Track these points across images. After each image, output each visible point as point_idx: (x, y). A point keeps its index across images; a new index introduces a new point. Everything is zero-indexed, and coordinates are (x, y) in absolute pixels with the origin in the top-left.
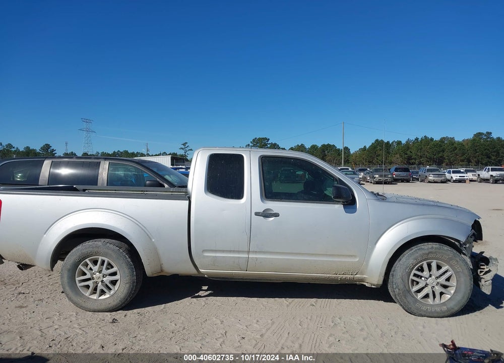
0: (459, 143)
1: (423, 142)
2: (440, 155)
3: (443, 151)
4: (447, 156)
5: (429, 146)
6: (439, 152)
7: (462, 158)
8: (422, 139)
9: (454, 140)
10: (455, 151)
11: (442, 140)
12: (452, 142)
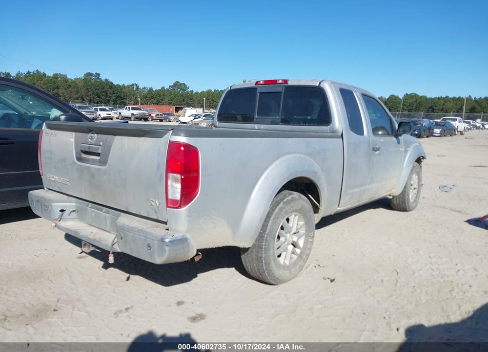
0: (72, 81)
1: (35, 76)
2: (55, 92)
3: (58, 88)
4: (63, 93)
5: (42, 82)
6: (54, 89)
7: (76, 96)
8: (33, 72)
9: (67, 77)
10: (70, 89)
11: (56, 76)
12: (65, 79)
